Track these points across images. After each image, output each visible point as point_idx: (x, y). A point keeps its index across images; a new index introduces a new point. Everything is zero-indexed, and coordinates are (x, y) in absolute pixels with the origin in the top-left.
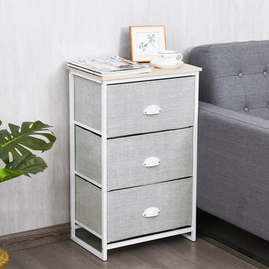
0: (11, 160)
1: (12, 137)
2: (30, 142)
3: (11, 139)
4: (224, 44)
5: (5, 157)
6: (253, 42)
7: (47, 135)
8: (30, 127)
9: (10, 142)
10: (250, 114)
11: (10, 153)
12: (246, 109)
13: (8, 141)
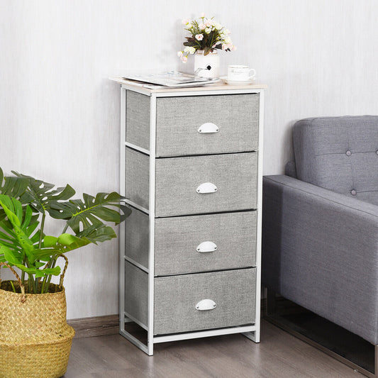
0: (81, 229)
1: (85, 207)
2: (103, 213)
3: (84, 209)
4: (331, 118)
5: (76, 226)
6: (367, 116)
7: (121, 207)
8: (105, 198)
9: (82, 211)
10: (358, 198)
11: (81, 223)
12: (353, 192)
13: (80, 210)
